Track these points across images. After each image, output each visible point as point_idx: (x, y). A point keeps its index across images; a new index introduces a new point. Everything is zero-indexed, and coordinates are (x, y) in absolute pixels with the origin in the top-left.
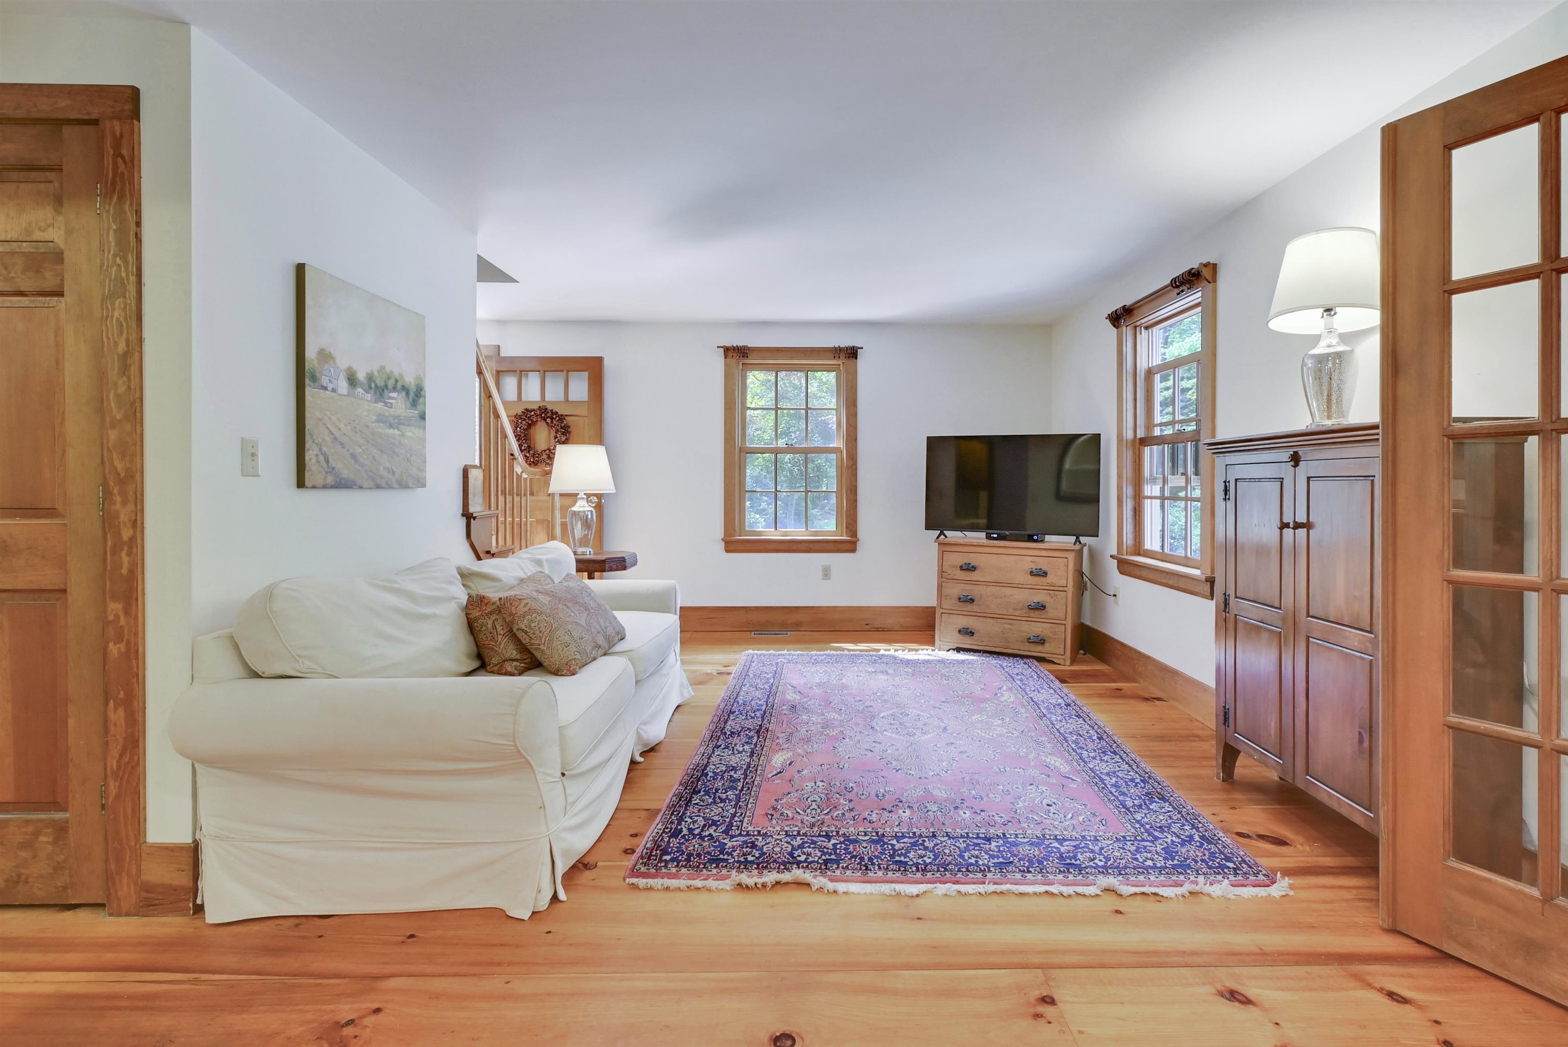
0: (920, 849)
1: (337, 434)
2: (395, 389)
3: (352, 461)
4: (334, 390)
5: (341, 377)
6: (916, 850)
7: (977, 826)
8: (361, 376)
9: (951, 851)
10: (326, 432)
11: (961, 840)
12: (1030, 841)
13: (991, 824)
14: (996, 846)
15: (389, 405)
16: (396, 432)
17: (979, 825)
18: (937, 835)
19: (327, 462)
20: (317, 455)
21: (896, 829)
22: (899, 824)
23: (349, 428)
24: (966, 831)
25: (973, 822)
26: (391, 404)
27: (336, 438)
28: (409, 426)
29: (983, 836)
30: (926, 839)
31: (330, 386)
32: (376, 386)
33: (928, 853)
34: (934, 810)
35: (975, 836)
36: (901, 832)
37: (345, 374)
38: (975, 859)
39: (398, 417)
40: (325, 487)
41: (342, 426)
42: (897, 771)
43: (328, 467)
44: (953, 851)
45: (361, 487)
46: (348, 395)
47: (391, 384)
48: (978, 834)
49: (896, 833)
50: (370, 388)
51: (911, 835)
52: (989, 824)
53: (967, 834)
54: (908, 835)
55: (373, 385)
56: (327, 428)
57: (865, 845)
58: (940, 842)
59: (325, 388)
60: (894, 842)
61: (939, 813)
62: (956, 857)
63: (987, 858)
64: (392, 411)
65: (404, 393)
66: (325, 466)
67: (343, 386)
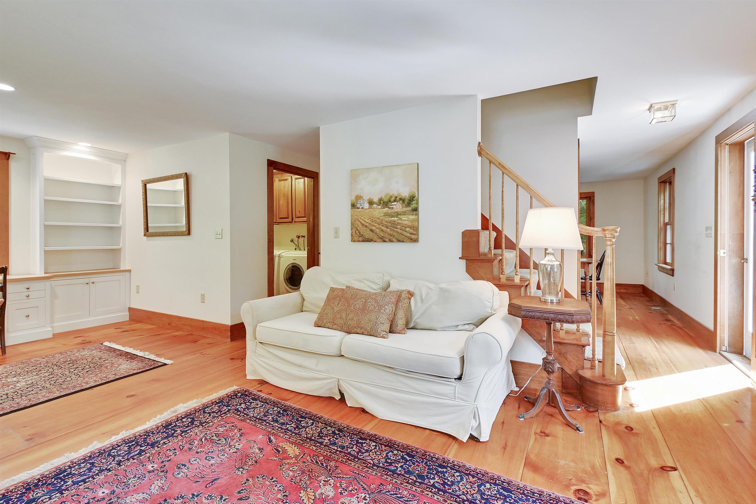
0: (123, 453)
1: (364, 223)
2: (395, 201)
3: (371, 233)
4: (362, 208)
5: (366, 202)
6: (126, 452)
7: (88, 488)
8: (376, 200)
9: (101, 462)
10: (359, 223)
11: (97, 472)
12: (37, 501)
13: (76, 496)
14: (67, 482)
15: (392, 208)
16: (396, 219)
17: (87, 490)
18: (117, 466)
19: (360, 233)
20: (355, 231)
21: (148, 455)
22: (149, 459)
23: (369, 220)
24: (95, 480)
25: (93, 489)
26: (393, 207)
27: (363, 225)
28: (404, 215)
29: (80, 484)
30: (123, 460)
31: (361, 207)
32: (384, 202)
33: (116, 454)
34: (131, 480)
35: (87, 480)
36: (143, 455)
37: (367, 201)
38: (81, 466)
39: (397, 212)
40: (359, 241)
41: (366, 220)
42: (193, 495)
43: (360, 235)
44: (100, 463)
45: (375, 242)
46: (369, 208)
47: (392, 199)
48: (85, 483)
49: (146, 453)
50: (381, 203)
51: (135, 457)
52: (78, 495)
53: (94, 479)
54: (137, 456)
55: (382, 202)
56: (360, 221)
57: (160, 439)
58: (112, 463)
59: (359, 208)
60: (143, 448)
61: (126, 480)
62: (95, 461)
63: (73, 472)
64: (392, 211)
65: (401, 202)
66: (359, 234)
67: (366, 206)
